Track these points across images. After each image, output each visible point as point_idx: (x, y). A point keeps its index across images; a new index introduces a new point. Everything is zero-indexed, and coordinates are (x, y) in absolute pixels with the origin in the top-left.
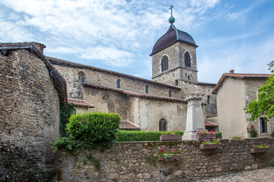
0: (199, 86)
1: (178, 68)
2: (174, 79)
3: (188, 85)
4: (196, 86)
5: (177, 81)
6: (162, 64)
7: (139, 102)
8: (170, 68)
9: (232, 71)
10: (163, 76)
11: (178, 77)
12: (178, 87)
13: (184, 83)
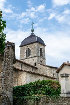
0: (49, 68)
1: (36, 56)
2: (34, 62)
3: (42, 67)
4: (47, 68)
5: (35, 63)
6: (26, 53)
7: (26, 74)
8: (31, 56)
9: (68, 62)
10: (27, 59)
11: (36, 61)
12: (36, 66)
13: (40, 65)
